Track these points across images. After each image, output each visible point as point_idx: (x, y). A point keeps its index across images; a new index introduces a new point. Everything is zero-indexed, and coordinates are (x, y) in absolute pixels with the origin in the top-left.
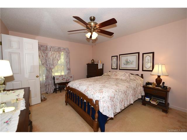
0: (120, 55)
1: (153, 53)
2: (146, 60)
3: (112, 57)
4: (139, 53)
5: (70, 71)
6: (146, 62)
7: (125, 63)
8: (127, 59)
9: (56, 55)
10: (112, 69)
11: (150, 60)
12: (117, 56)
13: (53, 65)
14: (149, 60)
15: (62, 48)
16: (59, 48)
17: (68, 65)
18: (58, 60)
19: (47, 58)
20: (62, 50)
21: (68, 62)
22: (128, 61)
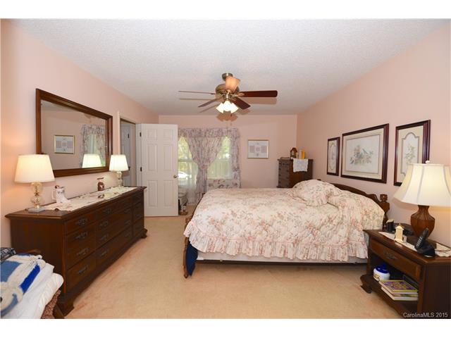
0: (344, 135)
1: (426, 124)
2: (406, 151)
3: (329, 140)
4: (386, 127)
5: (239, 173)
6: (404, 156)
7: (353, 159)
8: (358, 146)
9: (214, 142)
10: (328, 173)
11: (416, 149)
12: (339, 138)
13: (208, 160)
14: (413, 148)
15: (224, 130)
16: (220, 130)
17: (235, 161)
18: (217, 152)
19: (200, 150)
20: (224, 135)
21: (236, 155)
22: (362, 151)
